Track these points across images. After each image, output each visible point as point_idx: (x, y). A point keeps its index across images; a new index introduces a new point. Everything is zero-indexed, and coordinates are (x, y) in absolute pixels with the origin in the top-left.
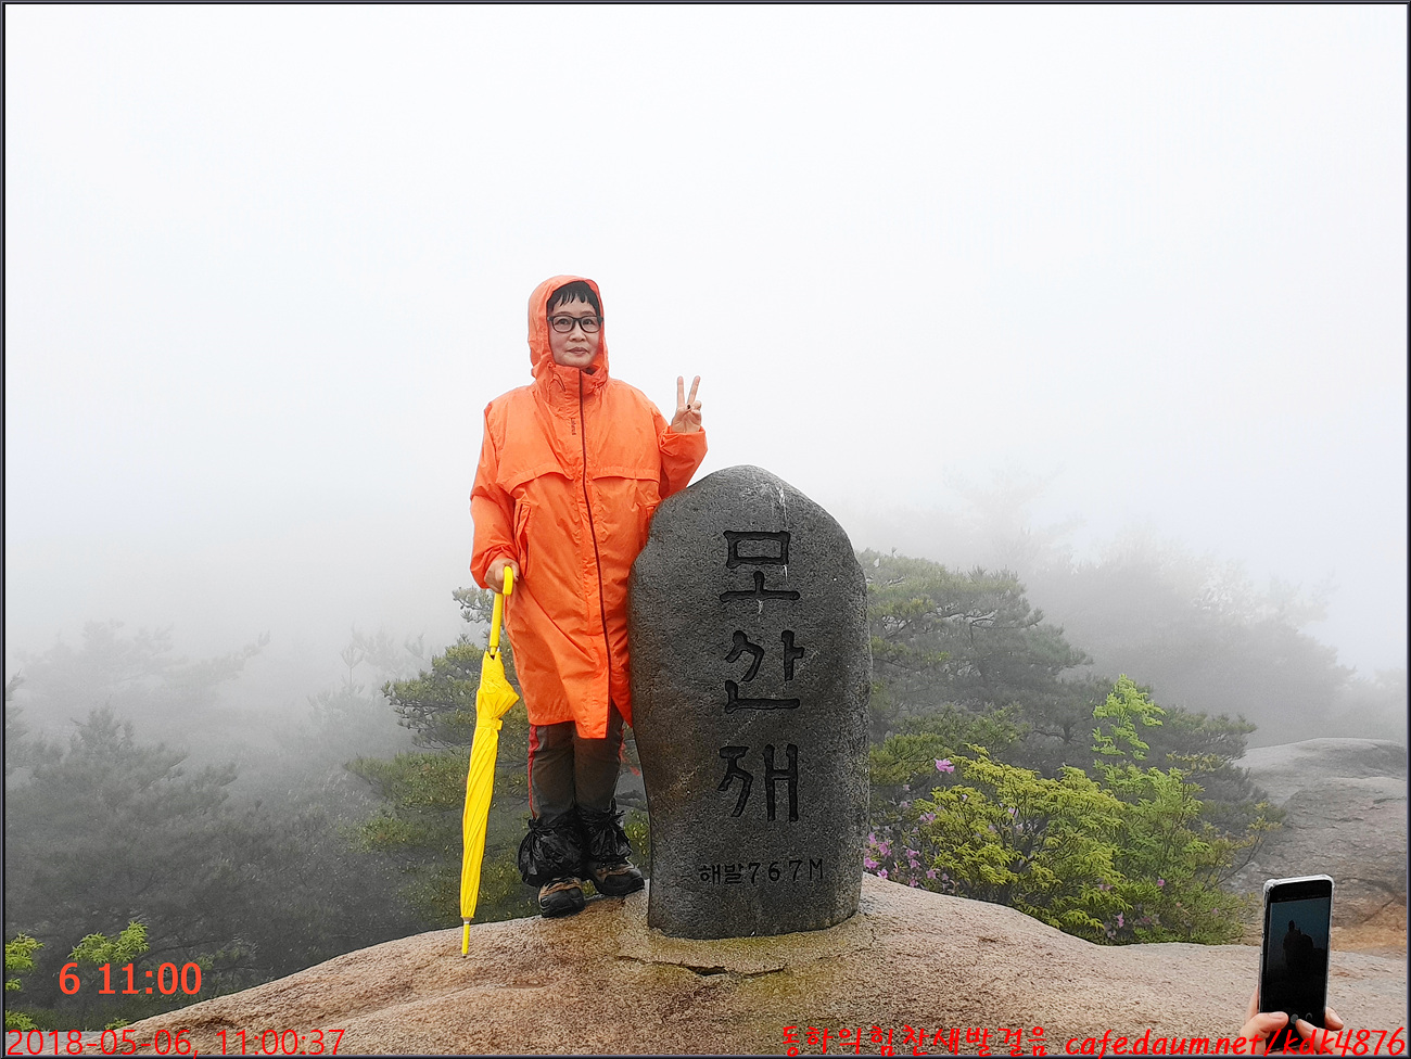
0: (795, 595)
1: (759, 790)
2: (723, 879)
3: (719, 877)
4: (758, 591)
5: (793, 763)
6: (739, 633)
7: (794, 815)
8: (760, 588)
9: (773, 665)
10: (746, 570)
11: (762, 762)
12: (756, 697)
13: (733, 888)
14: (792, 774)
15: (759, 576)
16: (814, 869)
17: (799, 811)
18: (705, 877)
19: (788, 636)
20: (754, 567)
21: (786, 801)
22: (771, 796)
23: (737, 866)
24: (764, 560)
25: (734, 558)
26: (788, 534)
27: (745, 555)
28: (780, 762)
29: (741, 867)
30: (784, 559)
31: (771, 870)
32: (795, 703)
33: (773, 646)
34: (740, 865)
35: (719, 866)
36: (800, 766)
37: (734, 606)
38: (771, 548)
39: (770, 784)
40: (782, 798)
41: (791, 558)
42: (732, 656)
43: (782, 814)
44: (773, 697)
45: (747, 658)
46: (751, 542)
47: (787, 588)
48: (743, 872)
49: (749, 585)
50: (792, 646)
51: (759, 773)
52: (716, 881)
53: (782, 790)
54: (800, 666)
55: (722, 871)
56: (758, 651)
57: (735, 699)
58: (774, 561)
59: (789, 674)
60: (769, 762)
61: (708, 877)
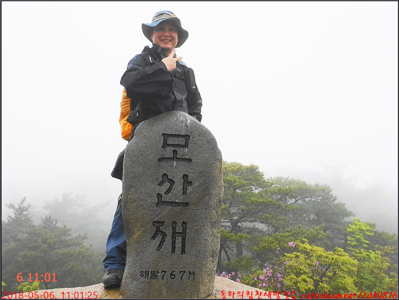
0: (190, 160)
1: (168, 241)
2: (150, 276)
3: (148, 276)
4: (175, 158)
5: (184, 229)
6: (165, 175)
7: (183, 251)
8: (175, 157)
9: (178, 187)
10: (170, 150)
11: (171, 228)
12: (170, 201)
13: (154, 281)
14: (184, 234)
15: (175, 152)
16: (190, 275)
17: (186, 250)
18: (142, 275)
19: (185, 176)
20: (173, 148)
21: (180, 245)
22: (174, 243)
23: (156, 272)
24: (178, 146)
25: (165, 145)
26: (189, 136)
27: (170, 143)
28: (179, 229)
29: (158, 272)
30: (186, 145)
31: (171, 274)
32: (187, 204)
33: (179, 180)
34: (157, 271)
35: (148, 271)
36: (188, 231)
37: (164, 163)
38: (181, 141)
39: (174, 238)
40: (179, 245)
41: (189, 145)
42: (161, 184)
43: (178, 251)
44: (177, 201)
45: (167, 185)
46: (173, 138)
47: (186, 157)
48: (159, 274)
49: (171, 155)
50: (187, 182)
51: (169, 232)
52: (147, 278)
53: (179, 240)
54: (190, 189)
55: (150, 273)
56: (172, 182)
57: (160, 202)
58: (182, 146)
59: (184, 193)
60: (174, 229)
61: (143, 275)
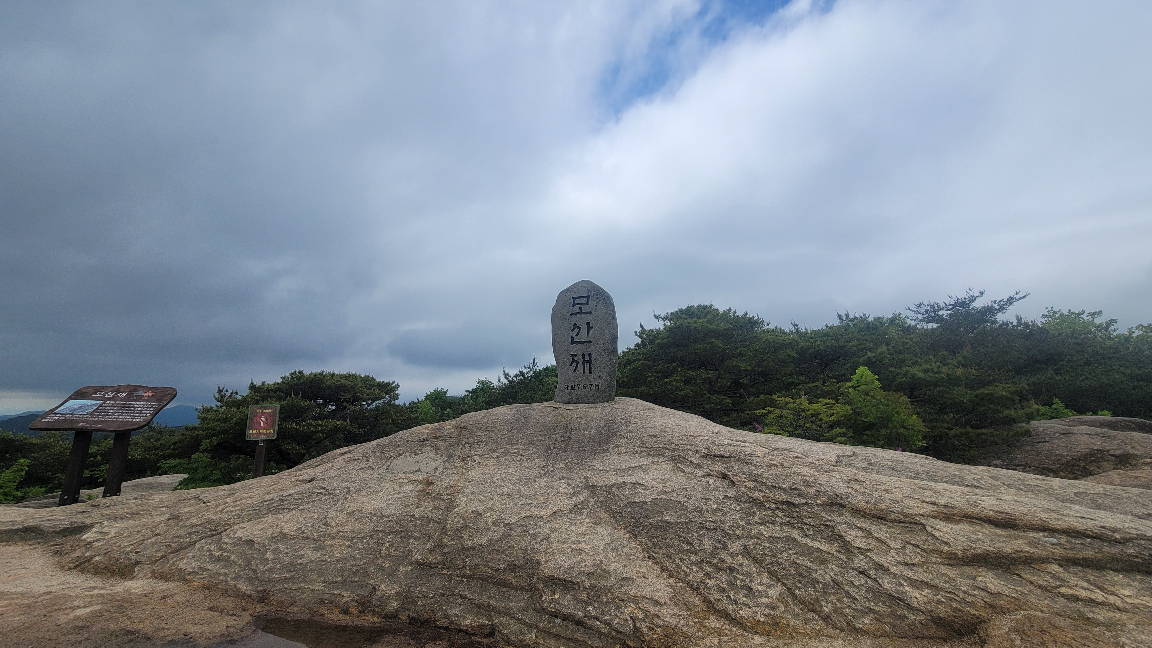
0: (591, 312)
1: (581, 366)
3: (569, 388)
5: (590, 359)
6: (575, 324)
7: (590, 372)
8: (581, 312)
9: (584, 331)
10: (577, 307)
11: (581, 358)
12: (579, 341)
13: (573, 391)
14: (590, 361)
15: (581, 308)
16: (596, 387)
17: (592, 371)
19: (588, 324)
20: (579, 306)
21: (588, 368)
22: (584, 367)
23: (574, 385)
24: (582, 304)
25: (574, 304)
26: (589, 296)
27: (577, 303)
28: (586, 359)
30: (588, 301)
31: (584, 387)
32: (590, 342)
33: (584, 327)
35: (569, 386)
36: (592, 359)
37: (574, 317)
38: (584, 300)
39: (584, 364)
41: (590, 302)
42: (573, 329)
43: (587, 371)
44: (584, 340)
45: (577, 330)
46: (579, 300)
47: (588, 310)
48: (575, 387)
49: (578, 311)
50: (589, 327)
51: (581, 361)
53: (587, 366)
54: (592, 331)
56: (580, 328)
57: (574, 342)
58: (585, 304)
59: (588, 334)
60: (583, 359)
61: (566, 388)
